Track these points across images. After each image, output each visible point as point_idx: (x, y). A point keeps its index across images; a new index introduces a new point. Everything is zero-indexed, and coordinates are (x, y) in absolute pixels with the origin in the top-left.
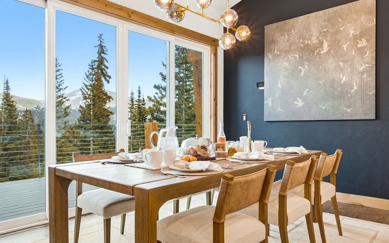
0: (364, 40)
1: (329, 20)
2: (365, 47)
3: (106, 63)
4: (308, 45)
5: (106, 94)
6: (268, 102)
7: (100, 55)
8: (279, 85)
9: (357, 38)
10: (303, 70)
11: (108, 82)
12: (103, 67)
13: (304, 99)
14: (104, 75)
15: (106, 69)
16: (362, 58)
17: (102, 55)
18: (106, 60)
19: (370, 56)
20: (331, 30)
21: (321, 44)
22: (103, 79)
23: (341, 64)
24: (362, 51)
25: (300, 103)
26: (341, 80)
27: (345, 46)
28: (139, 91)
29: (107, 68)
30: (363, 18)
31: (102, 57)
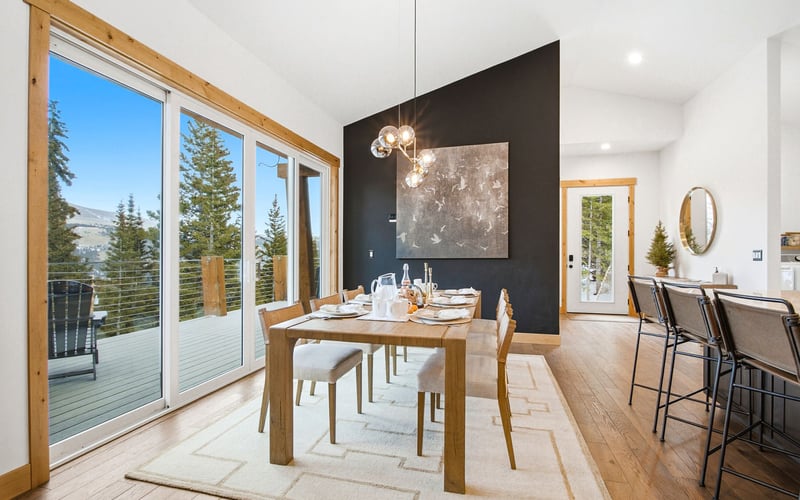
0: (498, 183)
1: (467, 157)
2: (500, 189)
3: (64, 151)
4: (445, 180)
5: (64, 205)
6: (402, 237)
7: (52, 137)
8: (414, 220)
9: (492, 180)
10: (440, 205)
11: (69, 183)
12: (58, 157)
13: (441, 235)
14: (62, 173)
15: (65, 162)
16: (497, 199)
17: (57, 137)
18: (66, 147)
19: (503, 197)
20: (468, 168)
21: (458, 180)
22: (59, 178)
23: (478, 203)
24: (496, 192)
25: (437, 240)
26: (478, 218)
27: (481, 186)
28: (131, 202)
29: (67, 160)
30: (497, 161)
31: (56, 141)
